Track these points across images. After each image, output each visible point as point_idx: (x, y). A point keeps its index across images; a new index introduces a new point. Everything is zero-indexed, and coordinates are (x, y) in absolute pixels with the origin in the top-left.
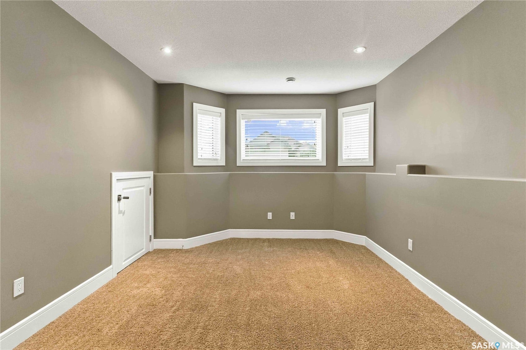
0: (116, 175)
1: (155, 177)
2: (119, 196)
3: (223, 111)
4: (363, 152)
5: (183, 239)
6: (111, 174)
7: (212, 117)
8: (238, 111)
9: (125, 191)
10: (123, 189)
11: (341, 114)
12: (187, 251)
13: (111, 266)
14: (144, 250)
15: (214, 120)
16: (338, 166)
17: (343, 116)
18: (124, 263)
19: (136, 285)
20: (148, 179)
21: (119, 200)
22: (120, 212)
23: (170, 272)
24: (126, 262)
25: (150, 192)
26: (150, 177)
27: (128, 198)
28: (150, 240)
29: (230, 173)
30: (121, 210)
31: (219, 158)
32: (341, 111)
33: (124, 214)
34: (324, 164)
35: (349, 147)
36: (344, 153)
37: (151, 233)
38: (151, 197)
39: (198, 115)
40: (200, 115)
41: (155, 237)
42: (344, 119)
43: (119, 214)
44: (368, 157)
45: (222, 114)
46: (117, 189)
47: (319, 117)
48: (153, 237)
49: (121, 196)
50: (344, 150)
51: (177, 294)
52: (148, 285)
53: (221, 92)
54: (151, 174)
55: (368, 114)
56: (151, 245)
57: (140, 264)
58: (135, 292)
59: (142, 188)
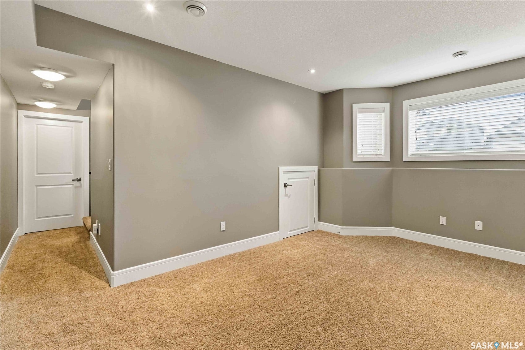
0: (282, 169)
1: (319, 171)
2: (285, 183)
3: (387, 105)
5: (340, 226)
6: (279, 168)
7: (376, 114)
8: (404, 102)
9: (291, 180)
10: (289, 179)
12: (342, 237)
13: (279, 232)
14: (308, 228)
15: (379, 116)
18: (289, 233)
19: (289, 248)
20: (312, 173)
21: (285, 186)
22: (286, 195)
23: (315, 247)
24: (291, 232)
25: (315, 183)
26: (314, 171)
27: (292, 186)
28: (315, 222)
29: (393, 169)
30: (287, 193)
31: (383, 153)
33: (290, 197)
37: (316, 215)
38: (316, 188)
40: (359, 114)
41: (319, 220)
45: (386, 108)
46: (284, 178)
48: (317, 219)
49: (286, 183)
51: (308, 262)
52: (296, 251)
53: (386, 87)
54: (316, 168)
56: (315, 225)
57: (301, 237)
58: (284, 252)
59: (307, 179)
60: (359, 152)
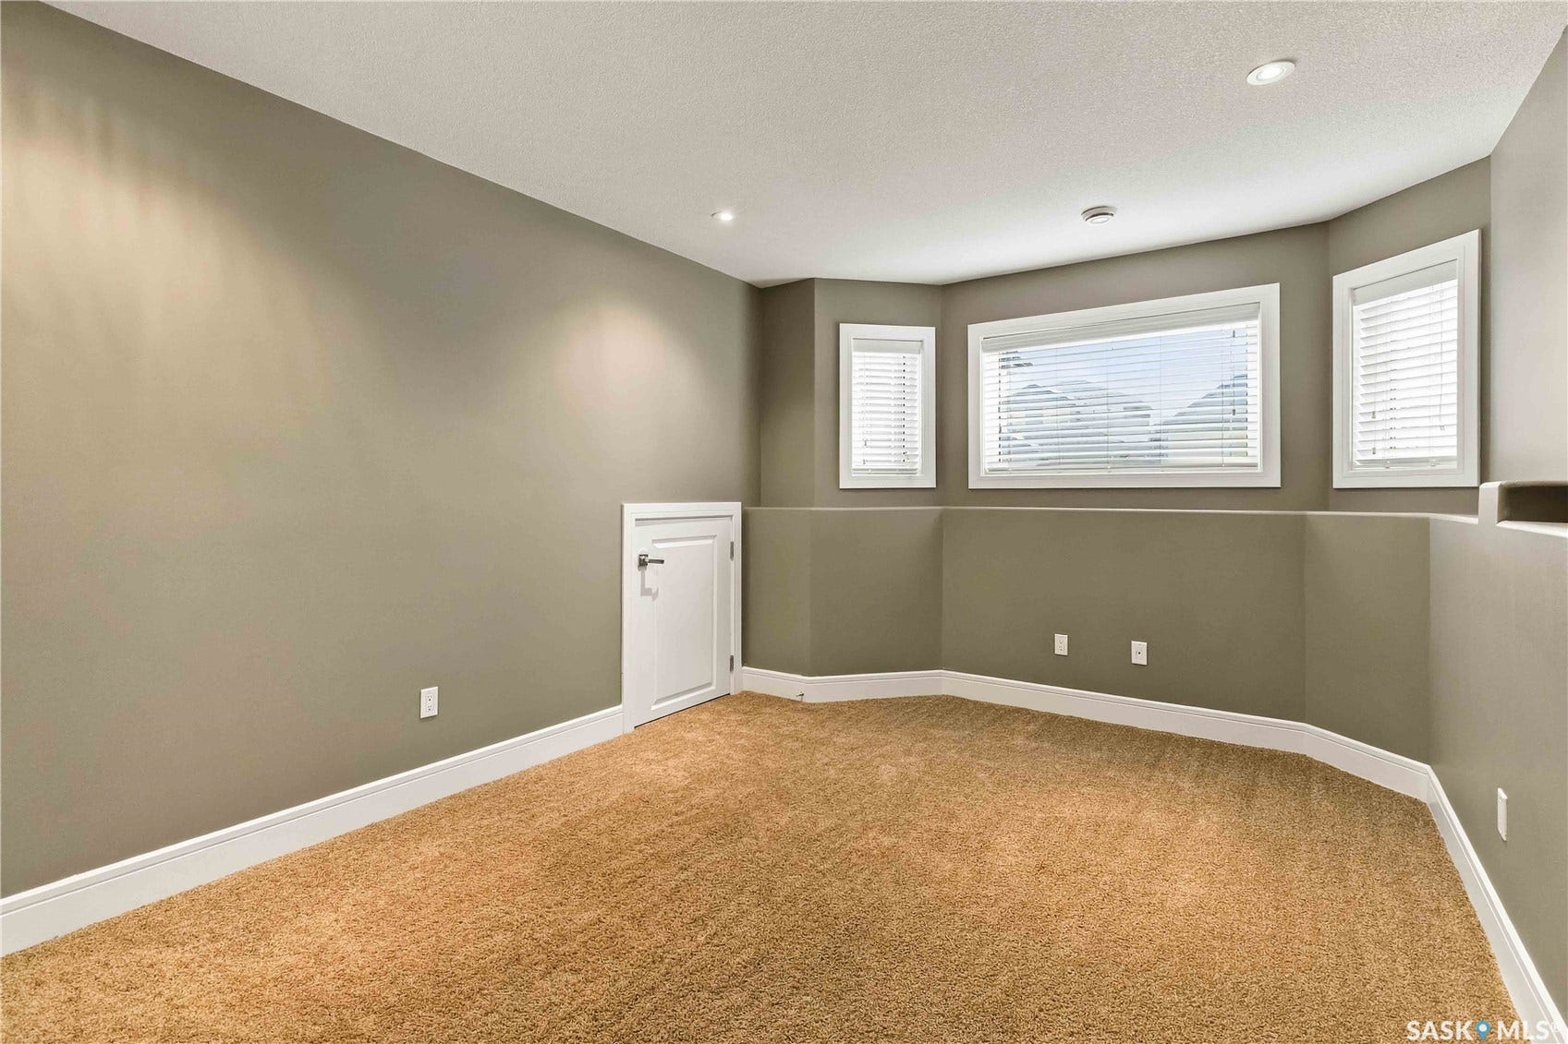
0: (632, 510)
1: (745, 516)
2: (641, 556)
3: (928, 334)
4: (1437, 432)
5: (804, 677)
6: (622, 507)
8: (972, 329)
9: (659, 546)
10: (653, 542)
11: (1346, 292)
12: (810, 709)
13: (620, 707)
14: (713, 688)
15: (908, 362)
16: (1334, 487)
17: (1354, 302)
18: (654, 708)
19: (651, 756)
20: (725, 521)
21: (643, 563)
22: (645, 591)
23: (731, 746)
25: (732, 553)
26: (731, 516)
27: (662, 562)
28: (732, 668)
29: (943, 510)
30: (647, 586)
31: (918, 466)
32: (1341, 283)
33: (655, 596)
34: (1275, 482)
35: (1379, 417)
36: (1358, 438)
37: (736, 650)
38: (736, 566)
39: (854, 353)
40: (857, 354)
41: (745, 662)
42: (1358, 311)
43: (641, 595)
44: (1453, 452)
45: (925, 342)
46: (635, 542)
47: (1252, 316)
48: (738, 660)
49: (646, 555)
50: (1358, 428)
51: (709, 793)
52: (673, 762)
53: (926, 283)
54: (735, 508)
55: (1455, 282)
56: (732, 677)
58: (638, 768)
59: (710, 541)
60: (857, 461)
